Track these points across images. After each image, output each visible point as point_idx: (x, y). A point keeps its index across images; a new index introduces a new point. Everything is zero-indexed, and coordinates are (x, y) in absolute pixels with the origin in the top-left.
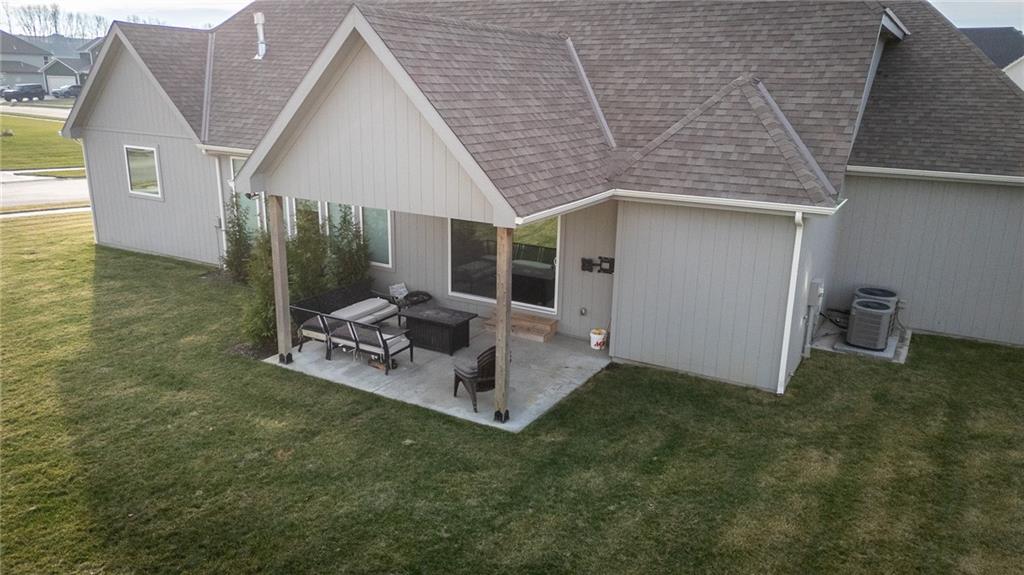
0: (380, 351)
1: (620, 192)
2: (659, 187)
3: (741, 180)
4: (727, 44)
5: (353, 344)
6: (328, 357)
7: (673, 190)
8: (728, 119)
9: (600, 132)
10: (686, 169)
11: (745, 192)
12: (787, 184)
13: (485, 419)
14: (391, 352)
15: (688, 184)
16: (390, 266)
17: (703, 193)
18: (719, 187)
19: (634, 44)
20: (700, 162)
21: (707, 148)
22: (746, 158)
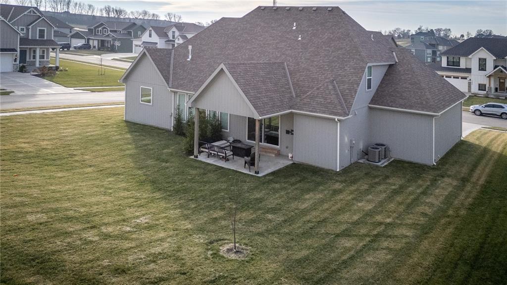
0: (224, 155)
1: (293, 111)
2: (303, 110)
3: (323, 109)
4: (327, 69)
5: (216, 153)
6: (208, 157)
7: (307, 111)
8: (323, 92)
9: (291, 92)
10: (310, 105)
11: (324, 112)
12: (334, 111)
13: (252, 173)
14: (227, 155)
15: (311, 109)
16: (228, 131)
17: (314, 112)
18: (318, 111)
19: (303, 66)
20: (315, 103)
21: (316, 99)
22: (325, 103)
